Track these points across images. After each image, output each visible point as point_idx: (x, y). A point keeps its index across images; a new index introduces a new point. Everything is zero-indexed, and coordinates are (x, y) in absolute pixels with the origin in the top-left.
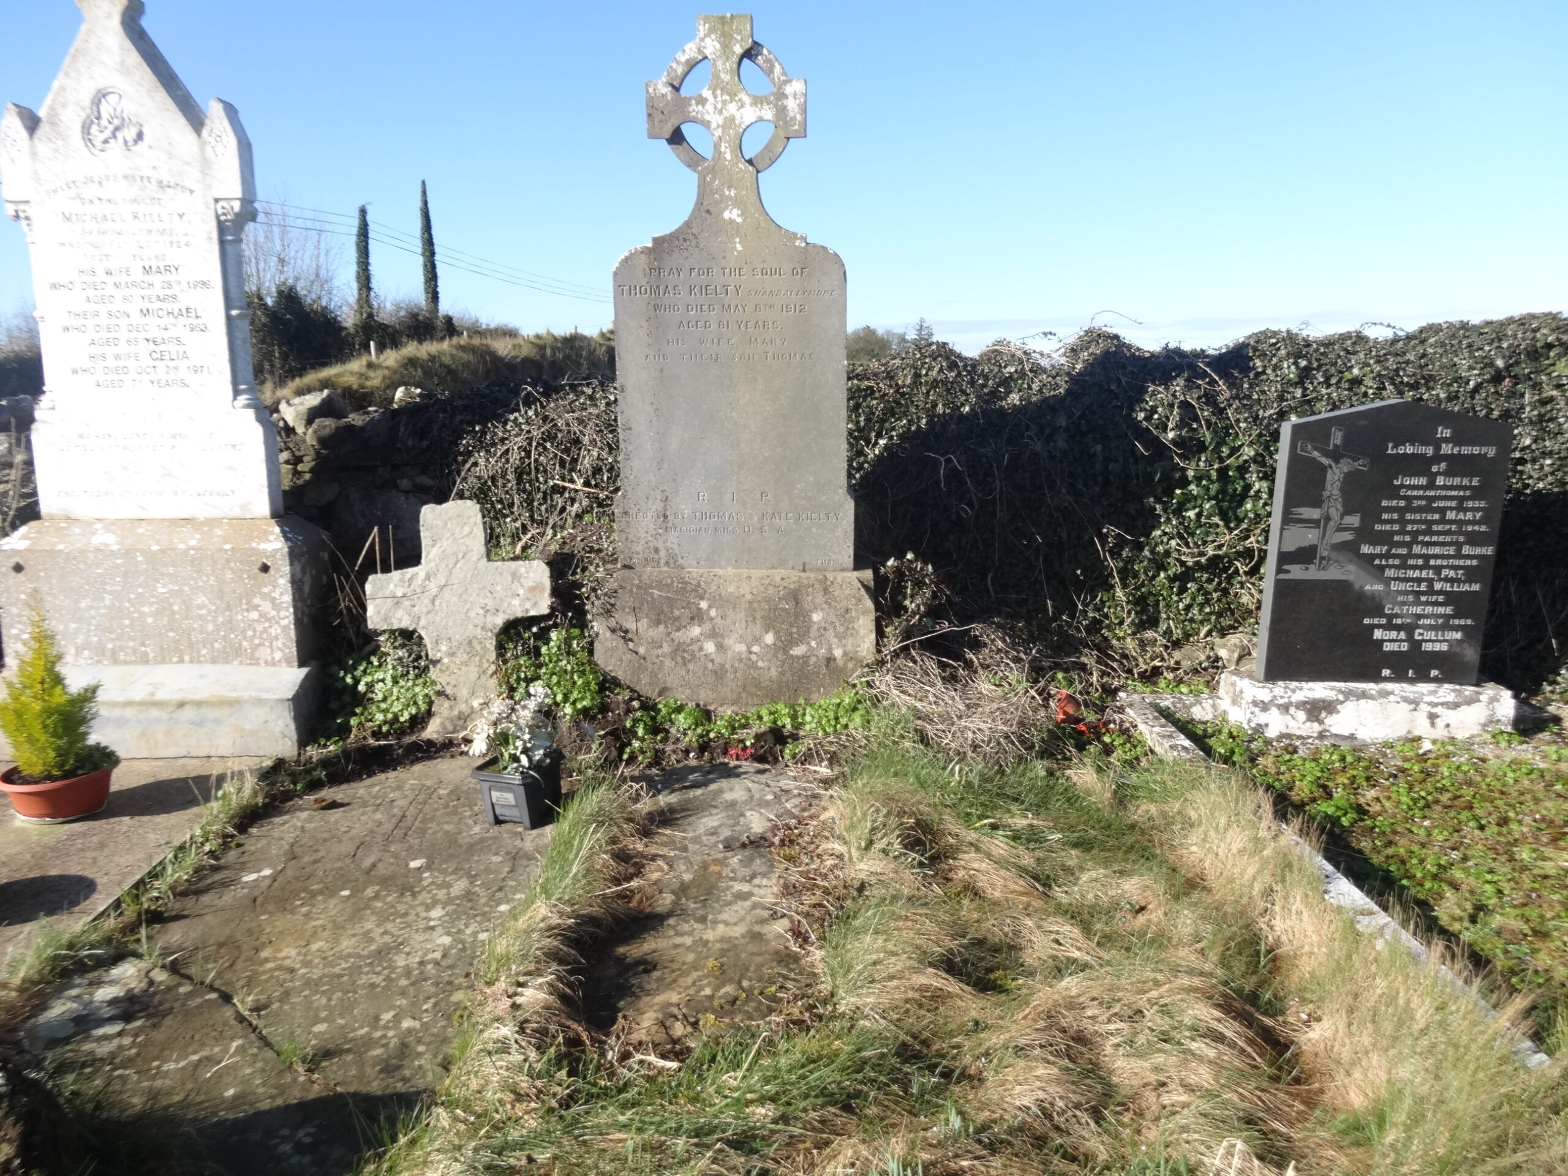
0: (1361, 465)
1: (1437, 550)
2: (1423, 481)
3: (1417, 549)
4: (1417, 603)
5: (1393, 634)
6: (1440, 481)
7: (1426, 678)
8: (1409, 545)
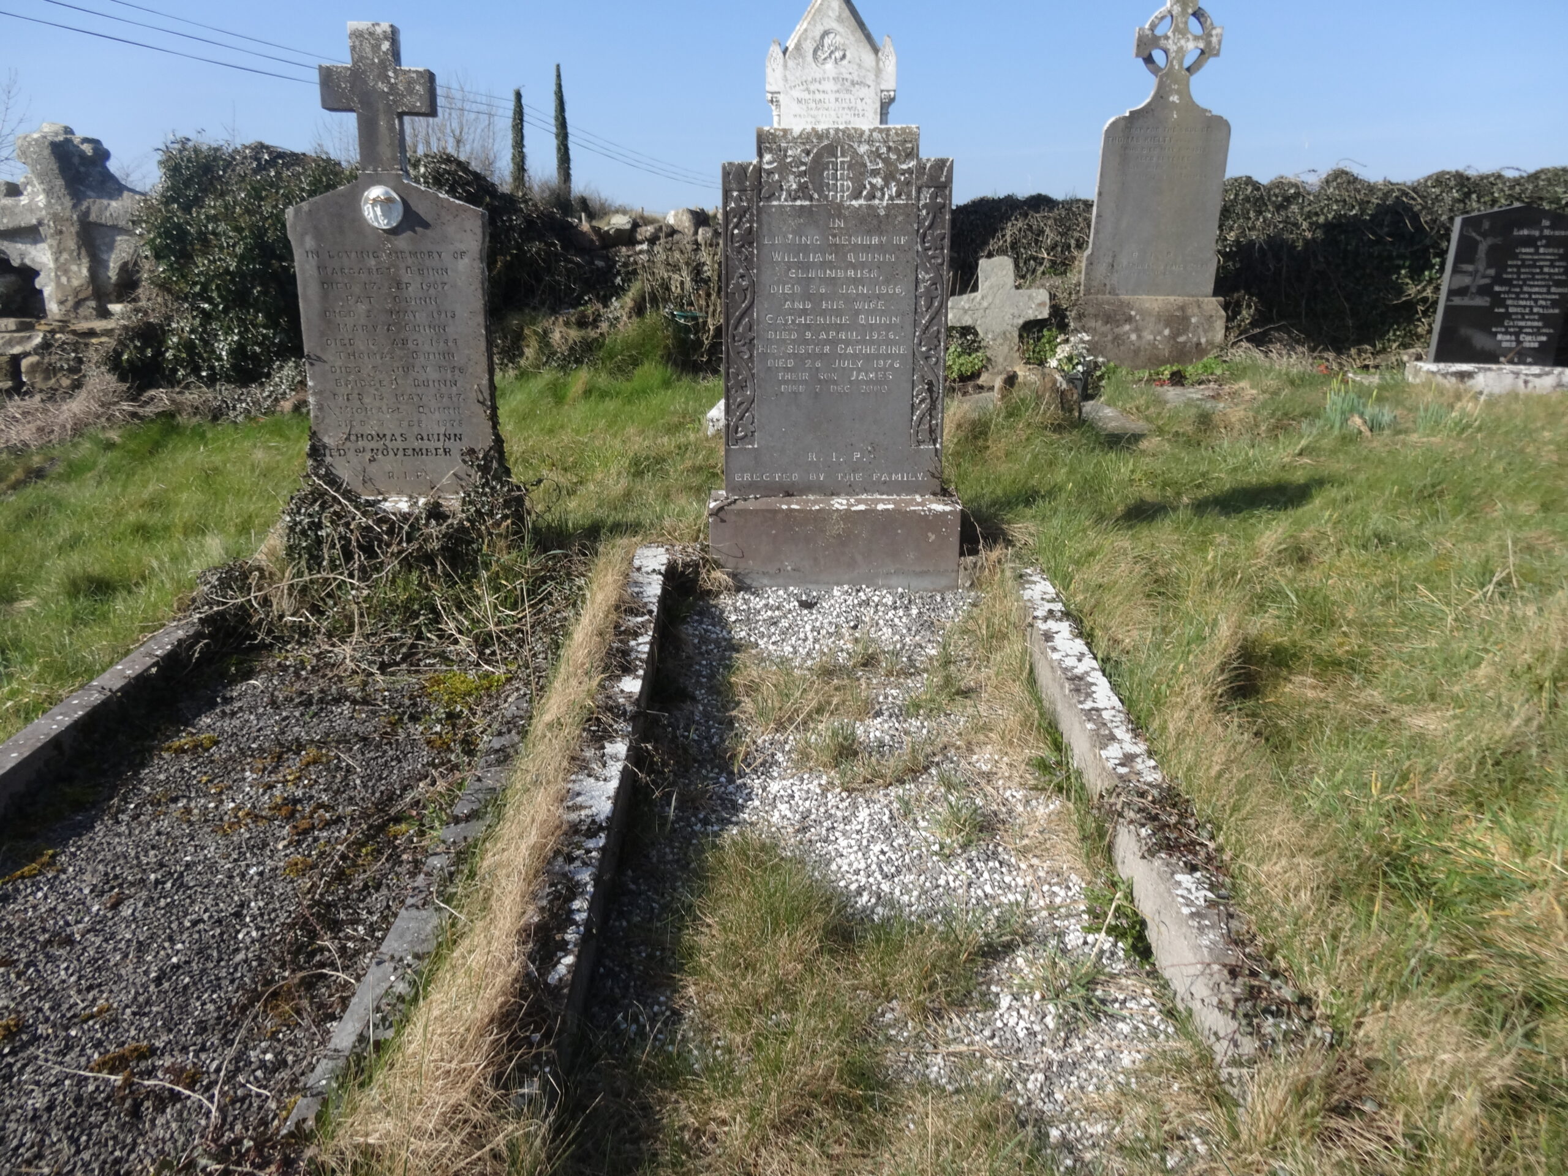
0: (1498, 240)
1: (1536, 290)
2: (1532, 250)
3: (1525, 289)
4: (1523, 319)
5: (1508, 337)
6: (1542, 250)
7: (1525, 363)
8: (1521, 287)
